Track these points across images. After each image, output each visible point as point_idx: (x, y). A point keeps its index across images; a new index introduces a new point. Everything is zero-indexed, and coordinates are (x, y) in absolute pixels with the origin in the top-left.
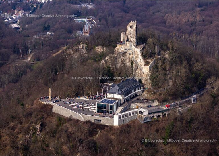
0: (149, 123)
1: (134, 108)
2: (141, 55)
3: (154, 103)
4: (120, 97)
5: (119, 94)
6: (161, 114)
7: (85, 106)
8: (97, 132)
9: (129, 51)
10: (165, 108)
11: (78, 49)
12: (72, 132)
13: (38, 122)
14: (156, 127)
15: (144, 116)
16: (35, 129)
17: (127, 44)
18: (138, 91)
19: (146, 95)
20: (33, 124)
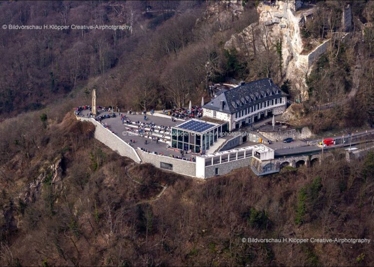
0: (271, 178)
1: (254, 141)
3: (301, 132)
5: (224, 111)
6: (306, 158)
7: (156, 131)
8: (159, 190)
10: (321, 146)
11: (229, 5)
12: (109, 186)
13: (56, 158)
15: (263, 161)
16: (49, 171)
17: (278, 6)
18: (275, 106)
19: (288, 115)
20: (47, 162)
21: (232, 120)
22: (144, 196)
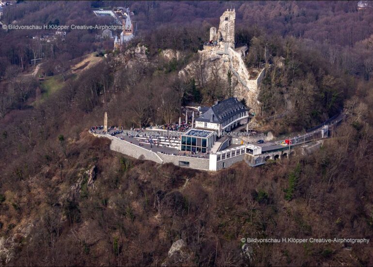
0: (263, 168)
1: (237, 144)
2: (243, 62)
3: (267, 136)
4: (216, 127)
5: (214, 122)
6: (280, 153)
7: (162, 140)
8: (183, 181)
9: (223, 56)
10: (284, 145)
11: (134, 55)
12: (145, 181)
13: (90, 165)
14: (273, 173)
15: (255, 155)
16: (86, 176)
17: (220, 45)
18: (242, 118)
19: (253, 124)
20: (83, 169)
21: (220, 128)
22: (174, 186)
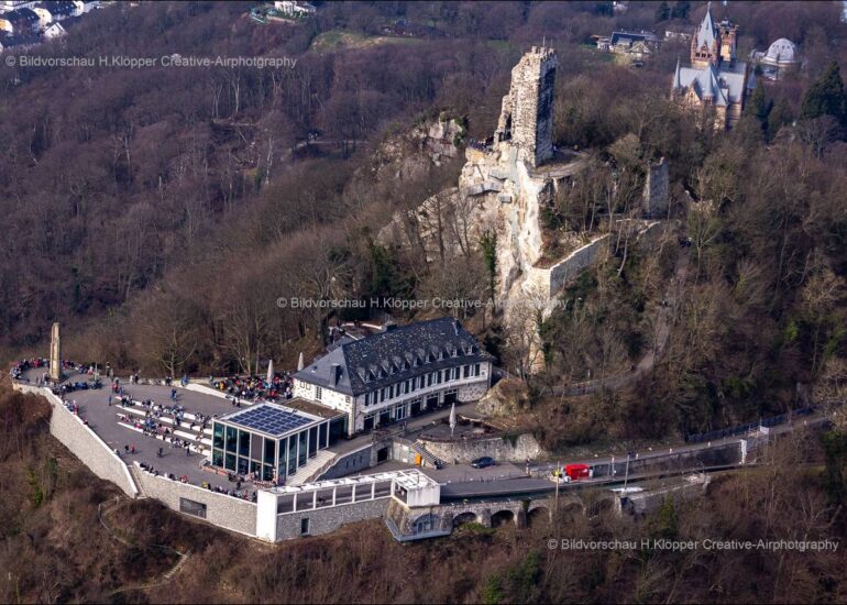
0: (428, 548)
1: (405, 460)
2: (537, 210)
4: (344, 403)
5: (338, 389)
6: (516, 507)
8: (170, 561)
10: (556, 479)
11: (424, 143)
12: (59, 546)
14: (464, 568)
15: (411, 508)
17: (500, 153)
18: (462, 380)
21: (354, 409)
22: (133, 573)
